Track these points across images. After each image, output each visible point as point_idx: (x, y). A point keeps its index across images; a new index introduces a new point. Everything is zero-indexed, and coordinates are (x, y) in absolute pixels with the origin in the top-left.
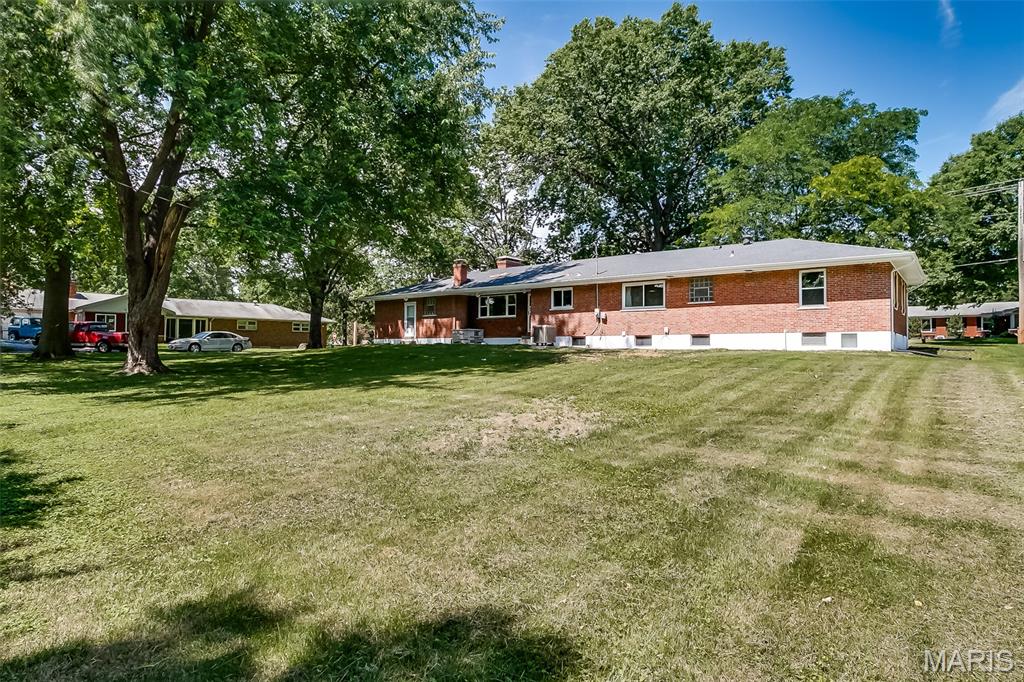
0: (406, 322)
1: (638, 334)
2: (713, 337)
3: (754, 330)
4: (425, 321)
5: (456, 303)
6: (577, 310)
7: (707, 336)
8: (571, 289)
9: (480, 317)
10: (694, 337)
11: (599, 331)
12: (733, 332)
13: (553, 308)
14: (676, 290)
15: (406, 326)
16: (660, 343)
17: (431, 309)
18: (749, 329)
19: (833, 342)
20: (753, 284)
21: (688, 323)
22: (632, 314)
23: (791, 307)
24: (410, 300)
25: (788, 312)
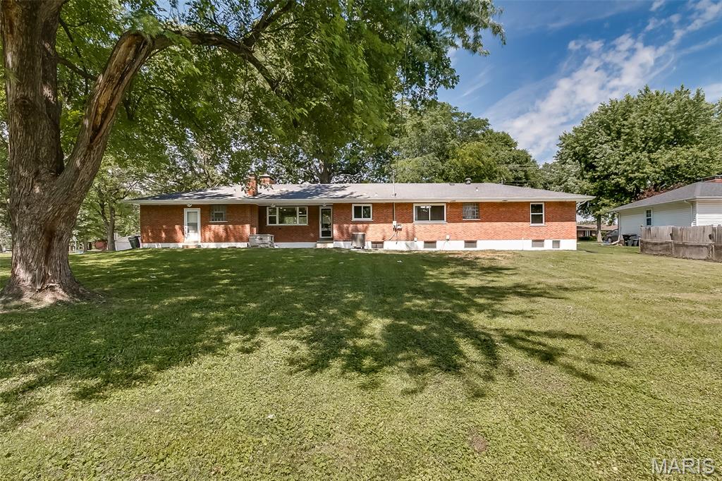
0: (186, 228)
1: (427, 240)
2: (479, 242)
3: (505, 238)
4: (213, 227)
5: (251, 211)
6: (376, 221)
7: (475, 242)
8: (370, 205)
9: (268, 224)
10: (466, 242)
11: (395, 238)
12: (492, 239)
13: (354, 219)
14: (454, 210)
15: (186, 230)
16: (442, 247)
17: (219, 216)
18: (501, 237)
19: (548, 245)
20: (504, 209)
21: (463, 232)
22: (422, 226)
23: (526, 225)
24: (194, 206)
25: (524, 227)
